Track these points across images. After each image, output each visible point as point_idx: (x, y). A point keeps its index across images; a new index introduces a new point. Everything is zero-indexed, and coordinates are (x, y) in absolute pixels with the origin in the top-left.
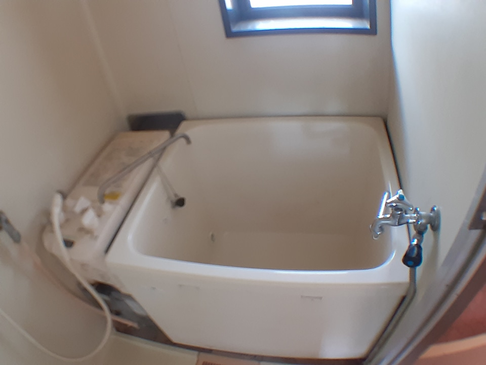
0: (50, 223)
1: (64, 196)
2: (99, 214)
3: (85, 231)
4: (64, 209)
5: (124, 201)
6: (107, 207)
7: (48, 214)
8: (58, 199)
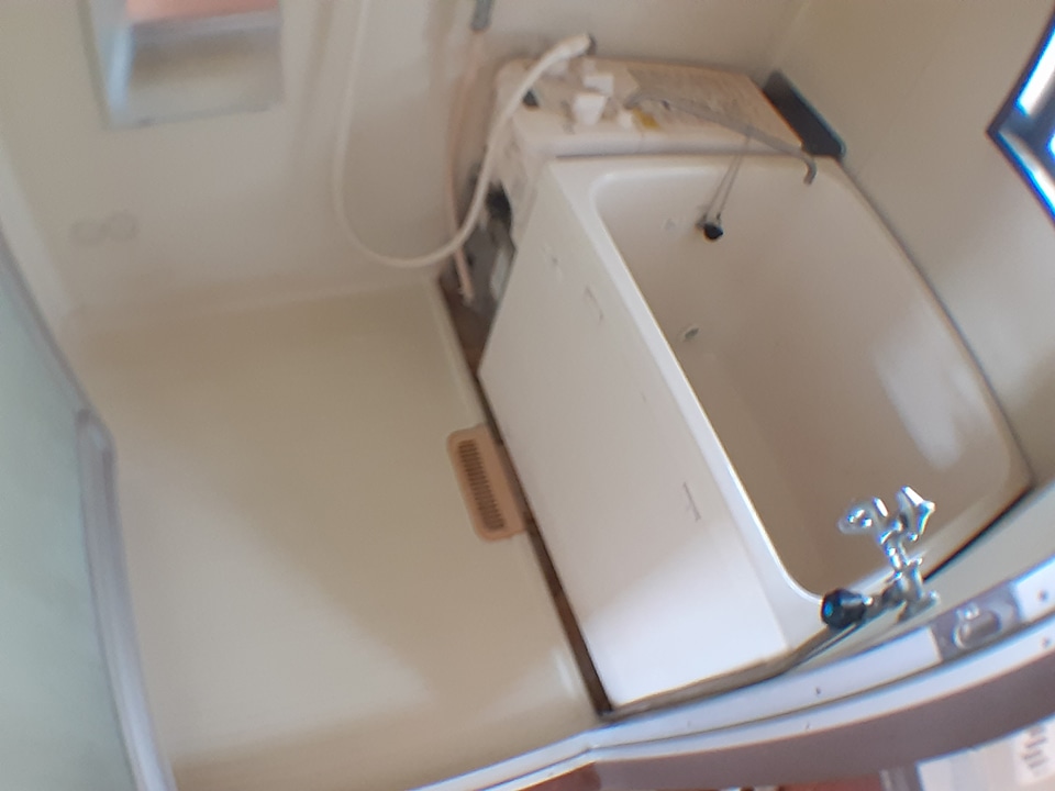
0: (538, 57)
1: (592, 51)
2: (608, 116)
3: (568, 113)
4: (575, 63)
5: (653, 138)
6: (626, 119)
7: (547, 45)
8: (581, 45)
